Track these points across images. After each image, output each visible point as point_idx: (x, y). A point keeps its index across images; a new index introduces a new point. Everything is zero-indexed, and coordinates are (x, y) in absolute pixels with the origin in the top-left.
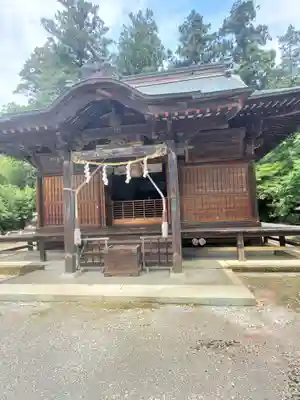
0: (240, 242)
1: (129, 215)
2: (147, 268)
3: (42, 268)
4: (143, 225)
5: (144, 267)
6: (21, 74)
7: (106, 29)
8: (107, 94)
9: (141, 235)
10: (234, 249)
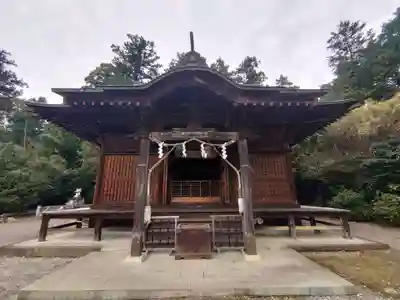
0: (292, 222)
1: (186, 194)
2: (218, 249)
3: (98, 249)
4: (199, 204)
5: (215, 247)
6: (86, 79)
7: (157, 58)
8: (201, 81)
9: (211, 213)
10: (286, 228)
